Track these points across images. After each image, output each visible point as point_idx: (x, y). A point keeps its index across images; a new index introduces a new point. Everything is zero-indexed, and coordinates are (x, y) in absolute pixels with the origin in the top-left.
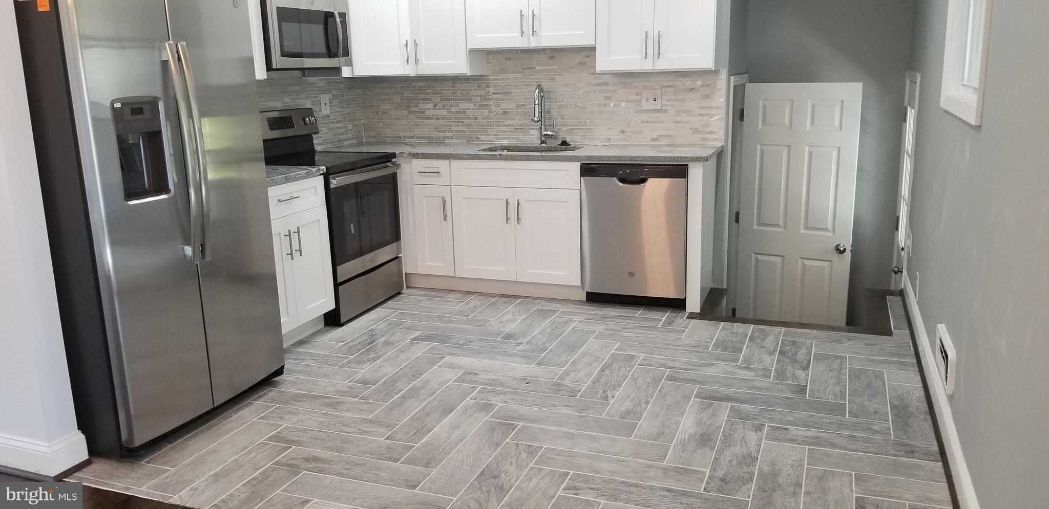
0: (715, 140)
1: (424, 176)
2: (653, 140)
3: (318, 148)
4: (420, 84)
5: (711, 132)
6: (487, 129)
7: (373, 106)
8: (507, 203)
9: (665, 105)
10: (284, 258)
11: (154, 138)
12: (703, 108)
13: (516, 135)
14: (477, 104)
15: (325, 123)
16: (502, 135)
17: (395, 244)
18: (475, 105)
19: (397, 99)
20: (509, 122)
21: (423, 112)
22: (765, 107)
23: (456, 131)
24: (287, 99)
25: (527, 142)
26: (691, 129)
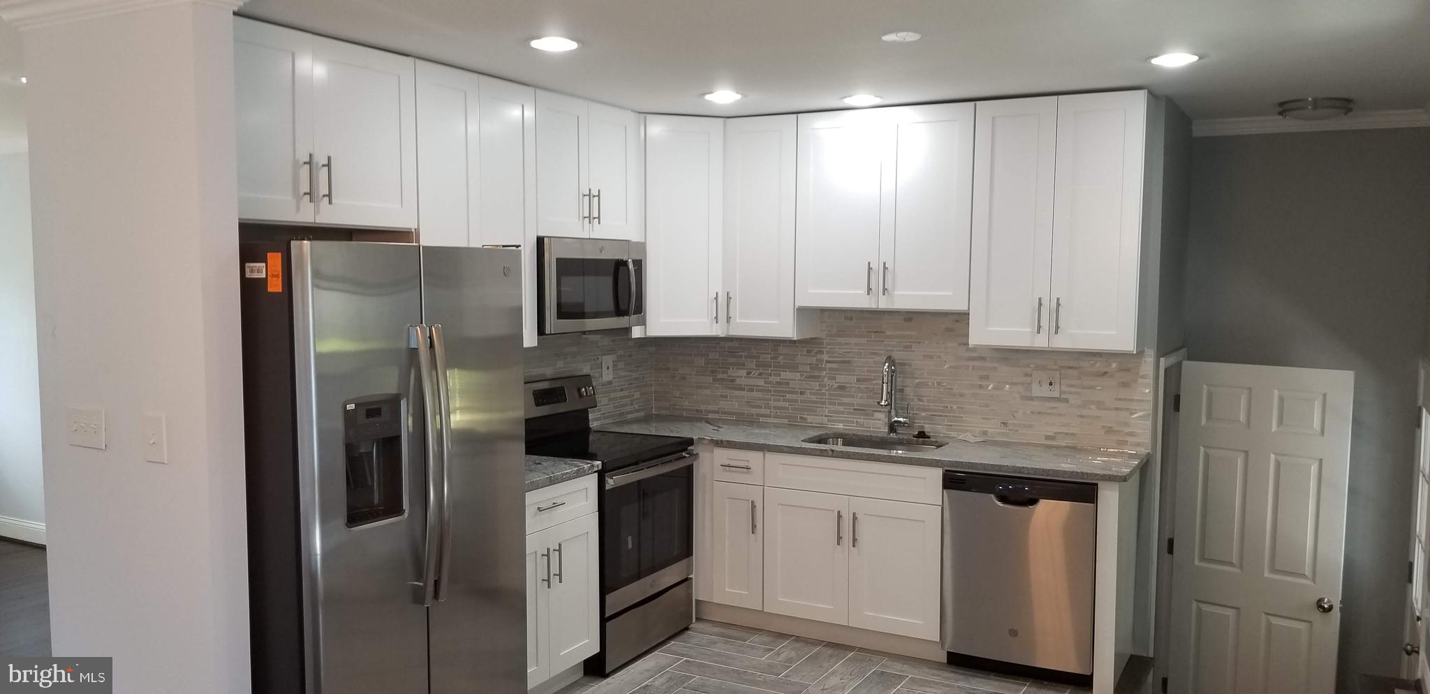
0: (1138, 445)
1: (729, 471)
2: (1048, 438)
3: (594, 425)
4: (731, 344)
5: (1132, 434)
6: (817, 407)
7: (668, 369)
8: (839, 516)
9: (1065, 392)
10: (538, 584)
11: (391, 444)
12: (1120, 399)
13: (855, 418)
14: (805, 374)
15: (605, 392)
16: (835, 417)
17: (685, 561)
18: (802, 375)
19: (701, 361)
20: (845, 400)
21: (733, 381)
22: (1210, 395)
23: (775, 408)
24: (560, 364)
25: (870, 428)
26: (1103, 427)
